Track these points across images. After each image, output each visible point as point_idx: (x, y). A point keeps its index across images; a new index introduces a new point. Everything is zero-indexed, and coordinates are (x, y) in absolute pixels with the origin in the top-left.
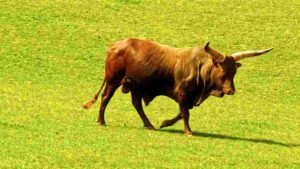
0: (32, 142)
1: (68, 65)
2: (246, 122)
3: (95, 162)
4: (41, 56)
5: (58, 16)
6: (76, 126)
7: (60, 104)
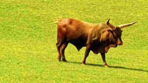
0: (5, 68)
1: (23, 30)
2: (111, 58)
3: (37, 78)
4: (10, 26)
5: (19, 6)
6: (28, 60)
7: (19, 49)
